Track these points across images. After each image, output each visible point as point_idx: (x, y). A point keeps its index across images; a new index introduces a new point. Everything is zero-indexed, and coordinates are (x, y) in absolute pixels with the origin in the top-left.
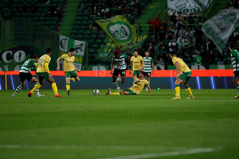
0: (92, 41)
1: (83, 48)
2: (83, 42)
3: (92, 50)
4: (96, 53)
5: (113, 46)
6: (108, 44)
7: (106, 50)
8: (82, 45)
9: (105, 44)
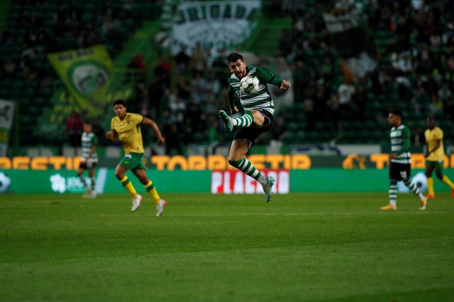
0: (26, 101)
1: (10, 114)
2: (11, 104)
3: (26, 119)
4: (35, 123)
5: (68, 110)
6: (58, 108)
7: (53, 118)
8: (7, 108)
9: (52, 106)
